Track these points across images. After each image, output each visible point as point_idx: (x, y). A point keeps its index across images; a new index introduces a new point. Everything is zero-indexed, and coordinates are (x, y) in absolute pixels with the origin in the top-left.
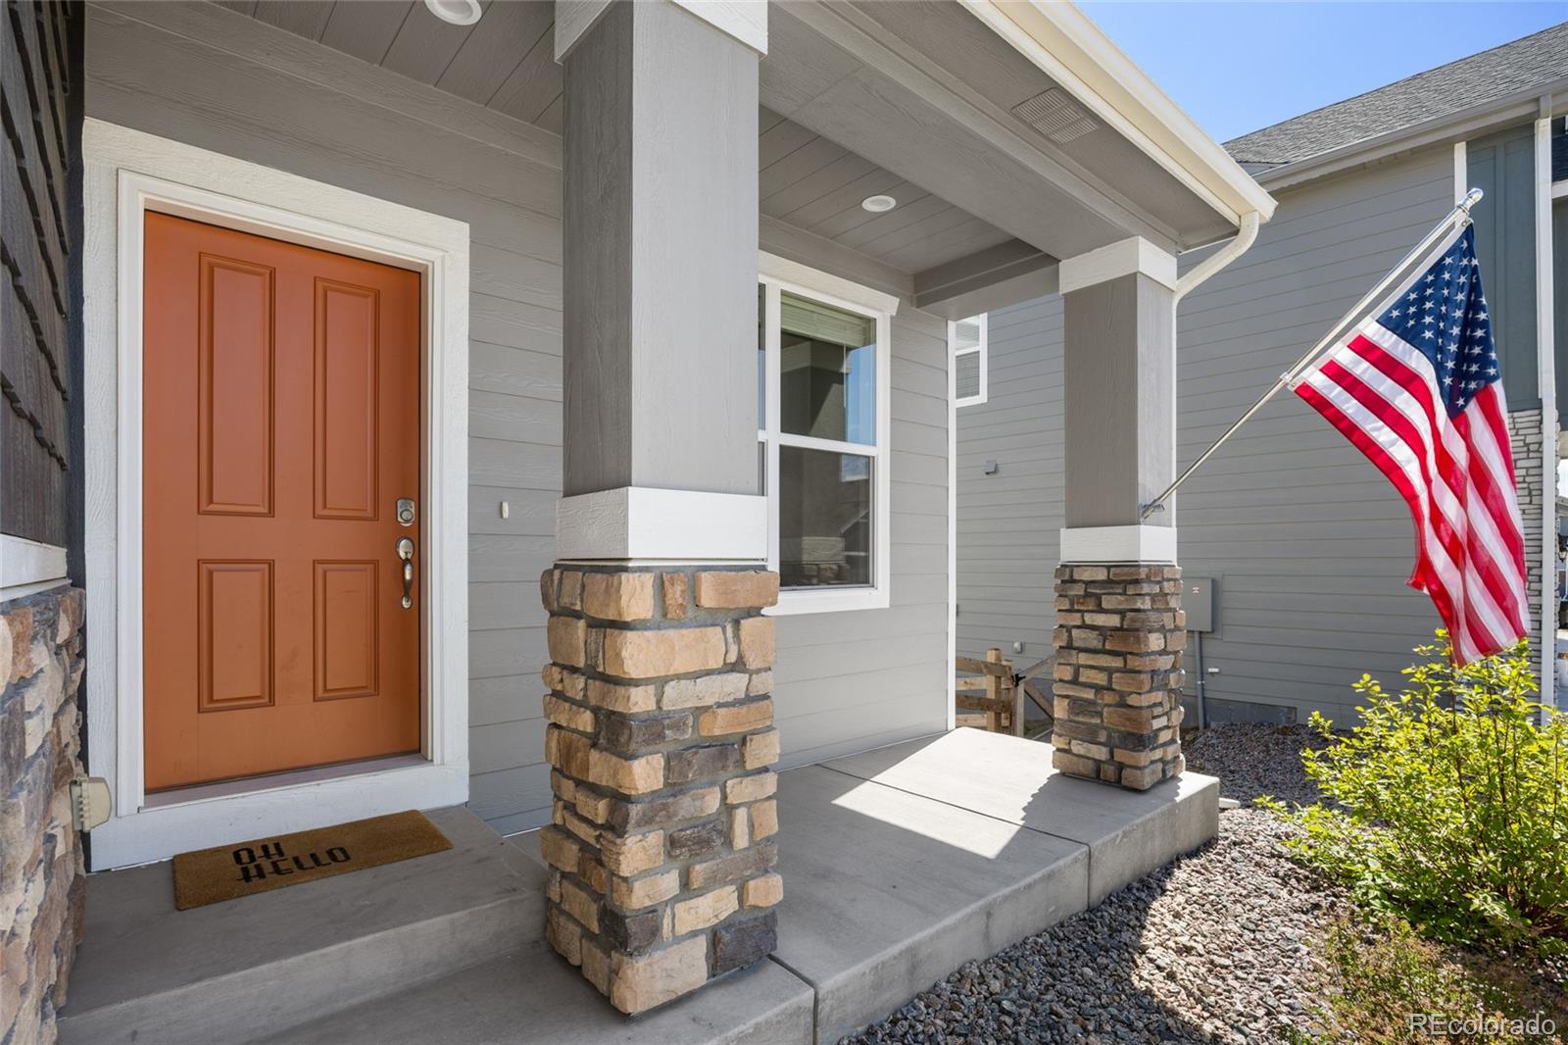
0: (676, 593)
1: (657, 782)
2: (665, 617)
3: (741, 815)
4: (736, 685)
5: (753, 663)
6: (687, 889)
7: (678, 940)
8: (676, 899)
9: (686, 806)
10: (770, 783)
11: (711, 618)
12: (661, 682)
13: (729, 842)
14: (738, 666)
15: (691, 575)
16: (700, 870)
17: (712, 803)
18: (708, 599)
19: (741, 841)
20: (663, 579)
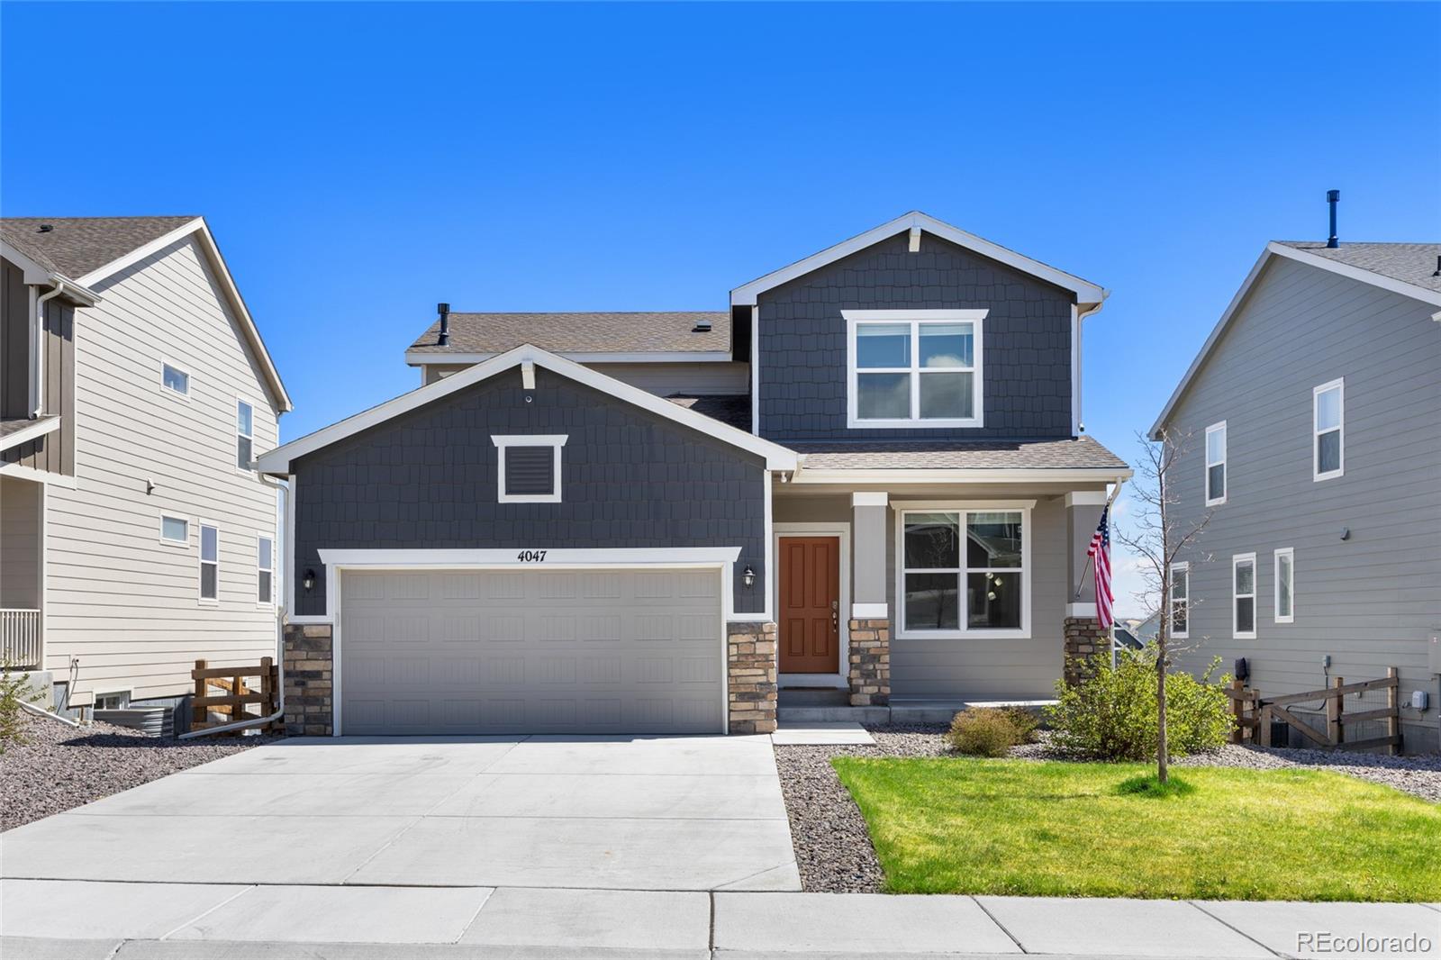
0: (863, 624)
1: (859, 661)
2: (860, 629)
3: (879, 672)
4: (878, 644)
5: (881, 639)
6: (866, 685)
7: (863, 694)
8: (862, 686)
9: (865, 667)
10: (887, 667)
11: (873, 629)
12: (860, 641)
13: (876, 676)
14: (878, 640)
15: (866, 621)
16: (868, 681)
17: (871, 667)
18: (870, 625)
19: (879, 677)
20: (860, 621)
